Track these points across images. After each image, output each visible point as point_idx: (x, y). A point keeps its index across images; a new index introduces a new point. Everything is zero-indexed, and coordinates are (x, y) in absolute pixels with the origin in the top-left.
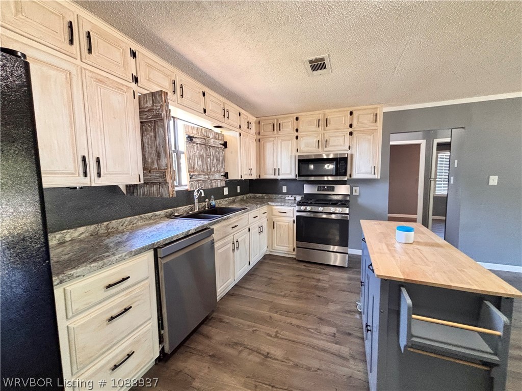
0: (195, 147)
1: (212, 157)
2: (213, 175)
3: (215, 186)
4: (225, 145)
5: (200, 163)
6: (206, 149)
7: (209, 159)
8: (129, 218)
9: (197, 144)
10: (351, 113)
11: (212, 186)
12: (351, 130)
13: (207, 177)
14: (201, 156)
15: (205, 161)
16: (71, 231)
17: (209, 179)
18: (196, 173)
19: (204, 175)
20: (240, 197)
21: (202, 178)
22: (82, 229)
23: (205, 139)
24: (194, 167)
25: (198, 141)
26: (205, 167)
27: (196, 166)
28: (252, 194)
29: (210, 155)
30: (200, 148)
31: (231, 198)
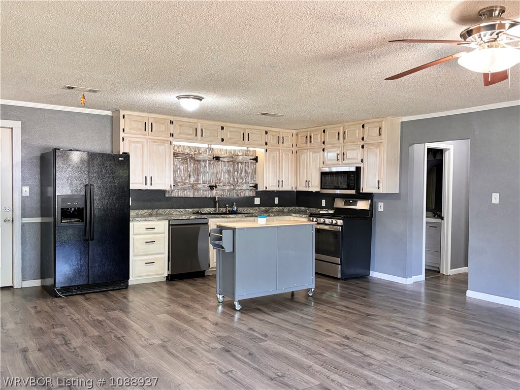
0: (223, 165)
1: (239, 171)
2: (239, 186)
3: (241, 195)
4: (256, 159)
5: (226, 176)
6: (234, 165)
7: (236, 173)
8: (168, 210)
9: (224, 162)
10: (363, 126)
11: (238, 195)
12: (363, 143)
13: (232, 187)
14: (229, 171)
15: (231, 175)
16: (141, 210)
17: (234, 189)
18: (221, 184)
19: (229, 186)
20: (276, 208)
21: (227, 188)
22: (145, 211)
23: (232, 157)
24: (220, 180)
25: (226, 160)
26: (232, 179)
27: (222, 178)
28: (297, 208)
29: (238, 170)
30: (227, 164)
31: (264, 208)
